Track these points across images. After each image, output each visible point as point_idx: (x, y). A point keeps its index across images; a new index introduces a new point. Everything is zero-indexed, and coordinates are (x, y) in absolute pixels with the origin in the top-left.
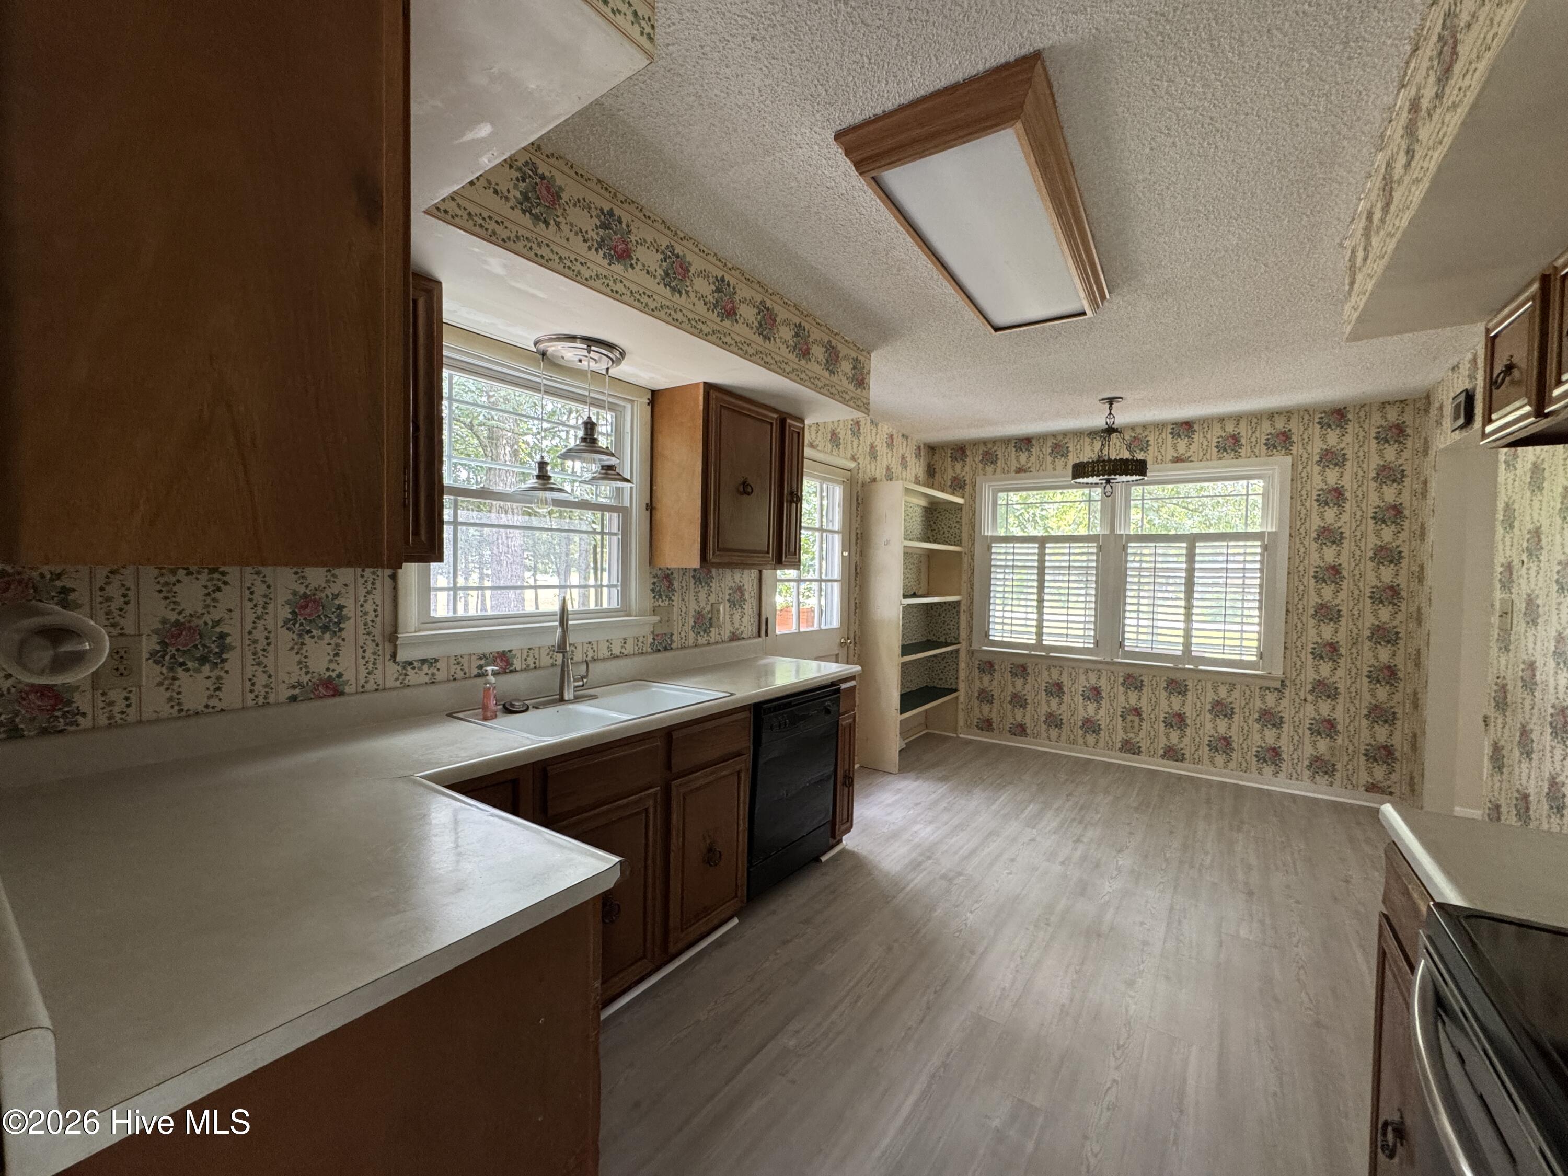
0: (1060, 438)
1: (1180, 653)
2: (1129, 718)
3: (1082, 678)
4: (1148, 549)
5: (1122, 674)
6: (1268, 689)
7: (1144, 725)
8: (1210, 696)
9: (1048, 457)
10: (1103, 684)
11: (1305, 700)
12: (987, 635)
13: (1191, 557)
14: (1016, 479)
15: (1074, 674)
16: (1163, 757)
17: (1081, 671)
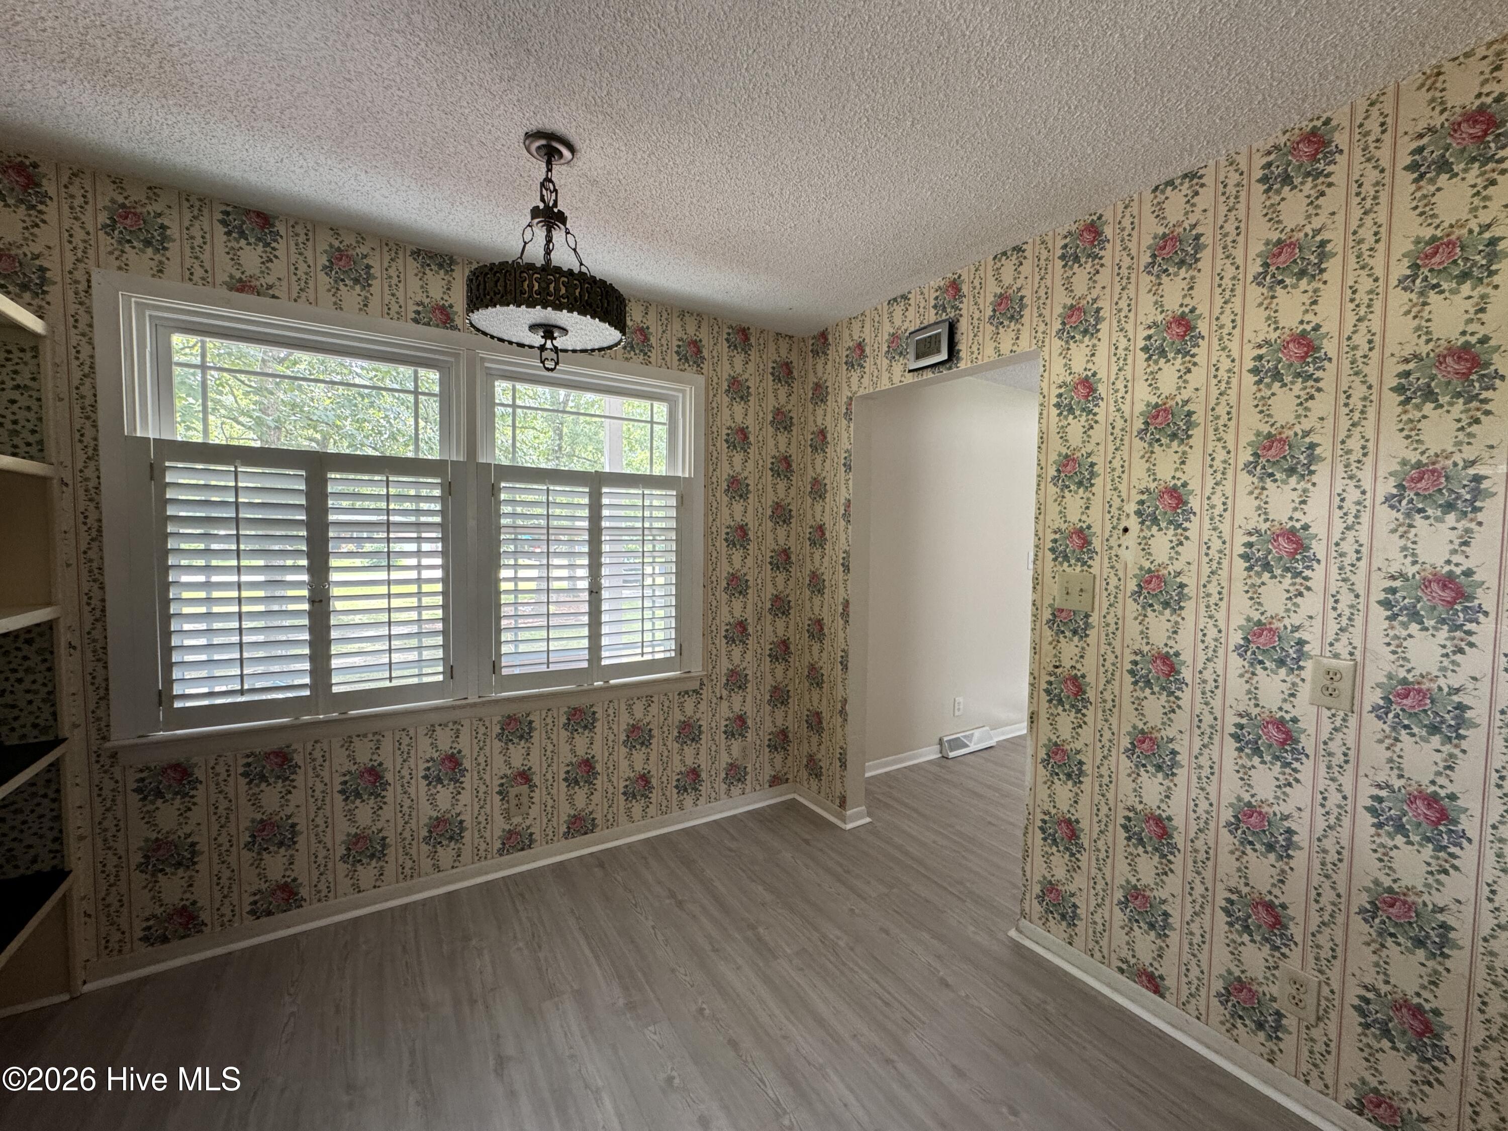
0: (350, 240)
1: (585, 665)
2: (513, 792)
3: (424, 743)
4: (534, 493)
5: (496, 719)
6: (687, 692)
7: (536, 795)
8: (625, 720)
9: (322, 276)
10: (465, 744)
11: (721, 698)
12: (164, 697)
13: (595, 508)
14: (228, 304)
15: (406, 741)
16: (566, 835)
17: (422, 731)
